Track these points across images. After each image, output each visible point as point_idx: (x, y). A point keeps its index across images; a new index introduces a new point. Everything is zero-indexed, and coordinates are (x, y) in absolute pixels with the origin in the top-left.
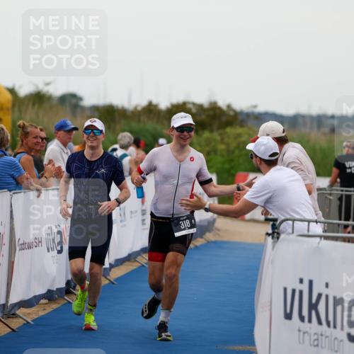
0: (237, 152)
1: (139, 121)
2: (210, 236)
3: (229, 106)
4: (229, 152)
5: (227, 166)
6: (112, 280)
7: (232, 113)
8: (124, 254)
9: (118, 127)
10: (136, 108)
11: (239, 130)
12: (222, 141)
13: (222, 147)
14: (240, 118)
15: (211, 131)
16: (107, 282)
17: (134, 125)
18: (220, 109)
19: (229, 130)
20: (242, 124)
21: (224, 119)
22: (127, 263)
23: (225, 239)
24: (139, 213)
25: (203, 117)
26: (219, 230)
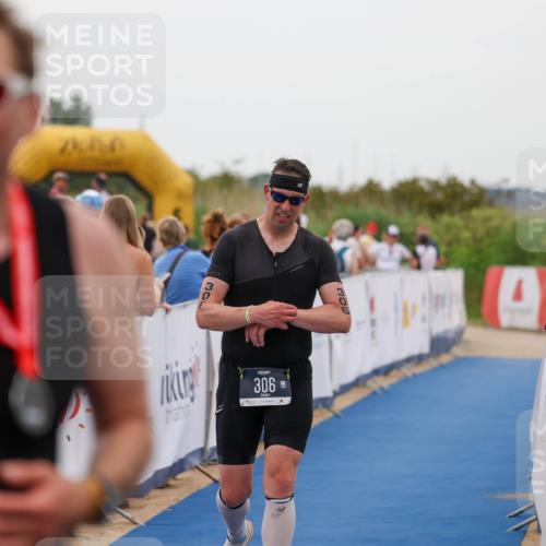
0: (486, 241)
1: (357, 205)
2: (457, 351)
3: (473, 182)
4: (476, 240)
5: (474, 259)
6: (337, 412)
7: (475, 191)
8: (350, 378)
9: (331, 214)
10: (352, 189)
11: (489, 212)
12: (467, 227)
13: (466, 235)
14: (487, 197)
15: (452, 214)
16: (330, 415)
17: (351, 210)
18: (461, 186)
19: (475, 212)
20: (491, 203)
21: (467, 198)
22: (354, 390)
23: (479, 353)
24: (368, 323)
25: (439, 196)
26: (468, 342)
